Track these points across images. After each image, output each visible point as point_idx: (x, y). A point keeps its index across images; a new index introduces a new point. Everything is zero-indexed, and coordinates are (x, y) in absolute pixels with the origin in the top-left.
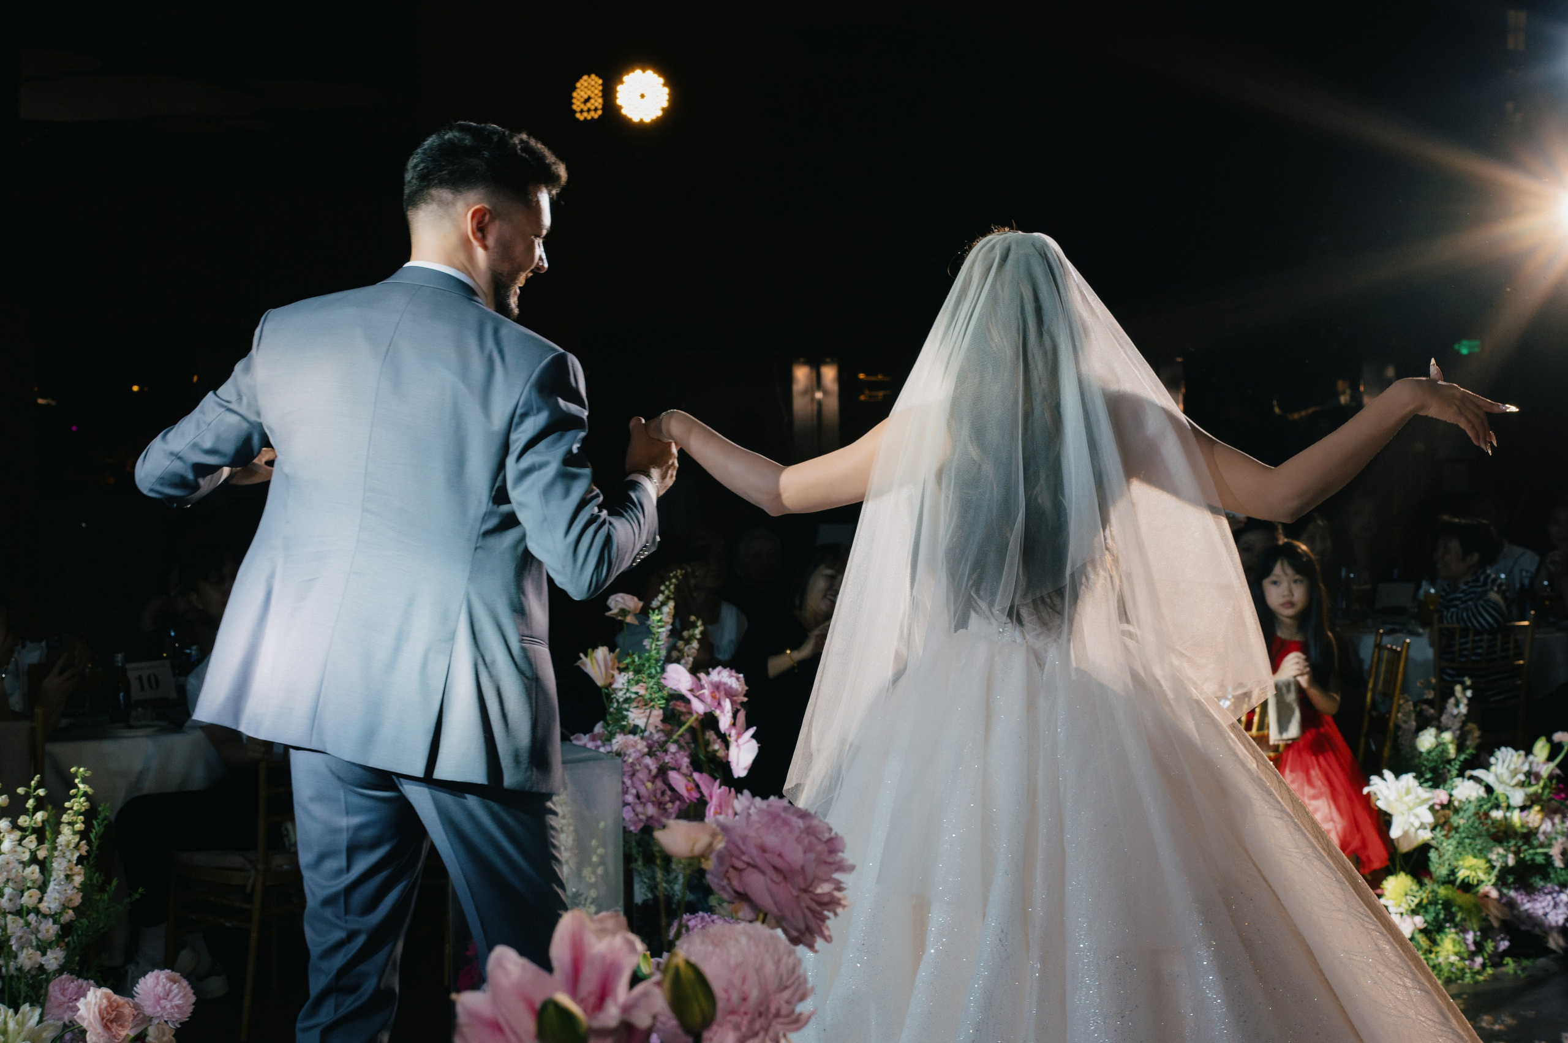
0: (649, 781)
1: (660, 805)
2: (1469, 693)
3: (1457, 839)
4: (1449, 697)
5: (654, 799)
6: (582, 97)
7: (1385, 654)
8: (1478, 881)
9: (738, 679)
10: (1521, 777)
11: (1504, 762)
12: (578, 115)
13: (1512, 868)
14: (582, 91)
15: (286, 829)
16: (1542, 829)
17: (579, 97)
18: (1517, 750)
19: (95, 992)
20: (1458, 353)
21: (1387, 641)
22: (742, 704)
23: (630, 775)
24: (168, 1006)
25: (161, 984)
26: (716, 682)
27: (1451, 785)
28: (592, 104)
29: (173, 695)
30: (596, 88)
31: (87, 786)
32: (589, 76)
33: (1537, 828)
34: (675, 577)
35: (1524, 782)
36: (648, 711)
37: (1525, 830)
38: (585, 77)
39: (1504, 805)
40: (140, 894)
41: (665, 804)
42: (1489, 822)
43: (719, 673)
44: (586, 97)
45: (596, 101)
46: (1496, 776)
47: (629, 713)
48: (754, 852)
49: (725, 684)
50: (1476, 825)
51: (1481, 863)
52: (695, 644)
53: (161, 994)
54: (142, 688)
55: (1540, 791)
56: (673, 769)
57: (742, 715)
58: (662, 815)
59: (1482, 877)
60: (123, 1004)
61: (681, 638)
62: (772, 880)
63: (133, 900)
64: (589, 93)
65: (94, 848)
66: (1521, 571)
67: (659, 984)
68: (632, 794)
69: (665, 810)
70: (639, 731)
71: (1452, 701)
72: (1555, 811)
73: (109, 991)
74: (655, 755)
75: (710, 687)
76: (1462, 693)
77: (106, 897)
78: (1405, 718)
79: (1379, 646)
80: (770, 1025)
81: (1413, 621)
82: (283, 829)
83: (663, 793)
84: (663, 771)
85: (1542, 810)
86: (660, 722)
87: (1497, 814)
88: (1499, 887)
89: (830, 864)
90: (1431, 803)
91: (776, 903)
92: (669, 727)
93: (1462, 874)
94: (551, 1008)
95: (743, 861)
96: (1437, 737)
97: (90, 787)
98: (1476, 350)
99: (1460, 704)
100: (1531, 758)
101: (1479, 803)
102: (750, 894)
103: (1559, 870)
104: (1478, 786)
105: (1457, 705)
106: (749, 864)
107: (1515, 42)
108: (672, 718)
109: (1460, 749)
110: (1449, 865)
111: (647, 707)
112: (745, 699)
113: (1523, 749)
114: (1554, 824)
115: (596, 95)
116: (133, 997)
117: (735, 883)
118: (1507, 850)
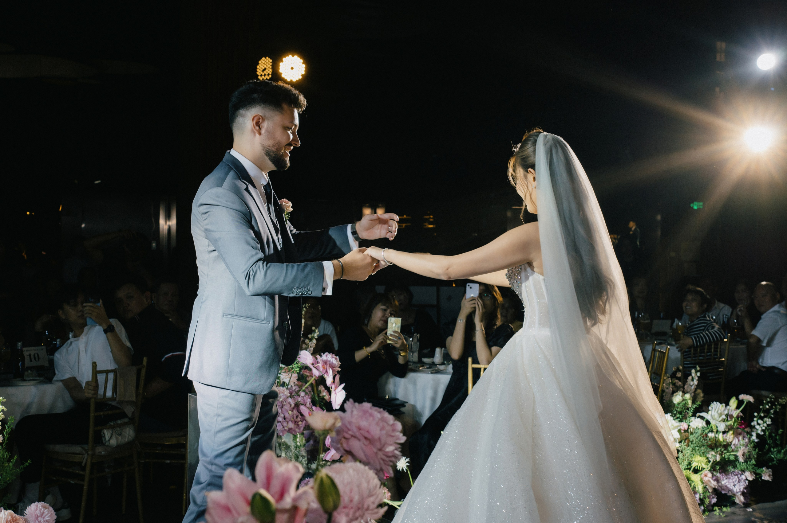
0: (290, 410)
1: (296, 423)
2: (698, 374)
3: (692, 447)
4: (689, 376)
5: (292, 420)
6: (261, 68)
7: (657, 354)
8: (702, 468)
9: (336, 359)
10: (724, 417)
11: (715, 410)
12: (259, 77)
13: (719, 462)
14: (261, 65)
15: (104, 433)
16: (733, 443)
17: (260, 68)
18: (721, 403)
19: (4, 513)
20: (692, 208)
21: (658, 348)
22: (338, 372)
23: (280, 407)
24: (42, 521)
25: (39, 509)
26: (325, 360)
27: (689, 420)
28: (267, 72)
29: (47, 364)
30: (269, 64)
31: (3, 407)
32: (265, 58)
33: (731, 442)
34: (305, 307)
35: (725, 419)
36: (290, 374)
37: (725, 443)
38: (264, 58)
39: (715, 430)
40: (29, 463)
41: (298, 422)
42: (708, 439)
43: (326, 356)
44: (264, 68)
45: (268, 70)
46: (712, 416)
47: (281, 375)
48: (355, 429)
49: (329, 361)
50: (702, 440)
51: (704, 459)
52: (314, 341)
53: (39, 515)
54: (31, 361)
55: (732, 424)
56: (302, 404)
57: (338, 377)
58: (297, 428)
59: (704, 466)
60: (19, 519)
61: (308, 338)
62: (364, 444)
63: (25, 466)
64: (265, 66)
65: (6, 439)
66: (723, 315)
67: (312, 488)
68: (282, 417)
69: (298, 425)
70: (285, 385)
71: (690, 378)
72: (740, 434)
73: (12, 512)
74: (293, 397)
75: (322, 362)
76: (695, 374)
77: (11, 464)
78: (667, 386)
79: (654, 350)
80: (364, 514)
81: (670, 339)
82: (102, 433)
83: (297, 417)
84: (297, 406)
85: (733, 433)
86: (296, 381)
87: (711, 435)
88: (712, 471)
89: (393, 436)
90: (679, 428)
91: (366, 455)
92: (301, 383)
93: (694, 465)
94: (258, 498)
95: (349, 434)
96: (682, 396)
97: (5, 407)
98: (701, 207)
99: (694, 379)
100: (728, 407)
101: (703, 429)
102: (353, 451)
103: (741, 463)
104: (702, 421)
105: (693, 380)
106: (352, 436)
107: (720, 58)
108: (302, 378)
109: (694, 402)
110: (688, 460)
111: (290, 372)
112: (340, 369)
113: (724, 403)
114: (739, 441)
115: (269, 67)
116: (24, 516)
117: (345, 445)
118: (716, 453)
